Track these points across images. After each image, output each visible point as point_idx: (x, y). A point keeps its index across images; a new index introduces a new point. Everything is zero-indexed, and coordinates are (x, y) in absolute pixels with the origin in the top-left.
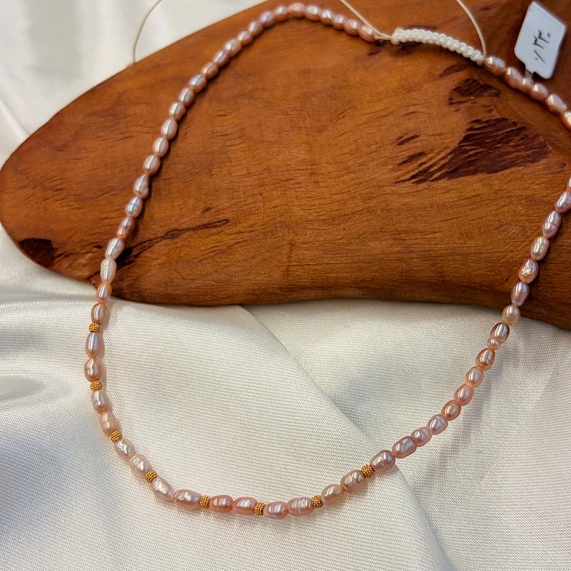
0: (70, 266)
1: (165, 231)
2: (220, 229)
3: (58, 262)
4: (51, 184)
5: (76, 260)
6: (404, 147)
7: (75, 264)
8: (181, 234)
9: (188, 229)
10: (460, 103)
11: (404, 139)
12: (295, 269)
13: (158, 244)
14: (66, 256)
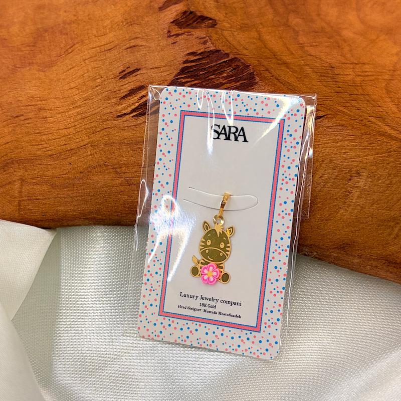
6: (126, 81)
10: (177, 35)
11: (126, 72)
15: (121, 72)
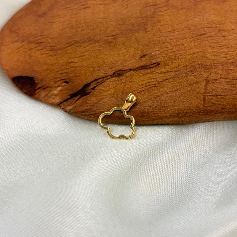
0: (46, 95)
1: (114, 71)
2: (153, 70)
3: (38, 93)
4: (34, 39)
5: (50, 91)
7: (50, 94)
8: (125, 73)
9: (130, 70)
12: (209, 98)
13: (108, 81)
14: (44, 89)
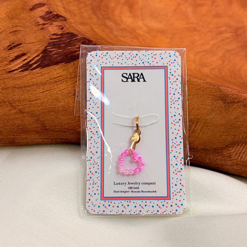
6: (12, 51)
10: (44, 24)
11: (12, 46)
15: (8, 46)
